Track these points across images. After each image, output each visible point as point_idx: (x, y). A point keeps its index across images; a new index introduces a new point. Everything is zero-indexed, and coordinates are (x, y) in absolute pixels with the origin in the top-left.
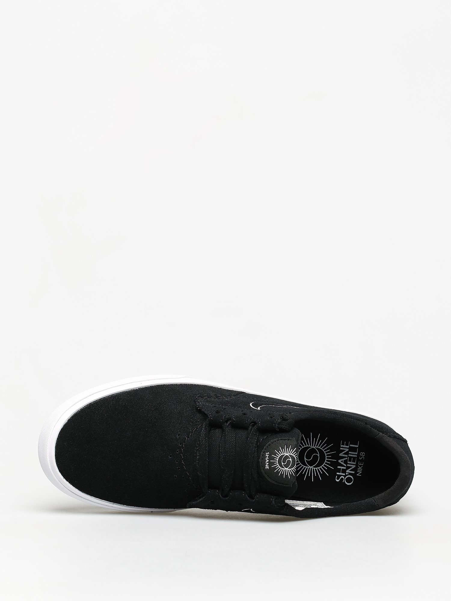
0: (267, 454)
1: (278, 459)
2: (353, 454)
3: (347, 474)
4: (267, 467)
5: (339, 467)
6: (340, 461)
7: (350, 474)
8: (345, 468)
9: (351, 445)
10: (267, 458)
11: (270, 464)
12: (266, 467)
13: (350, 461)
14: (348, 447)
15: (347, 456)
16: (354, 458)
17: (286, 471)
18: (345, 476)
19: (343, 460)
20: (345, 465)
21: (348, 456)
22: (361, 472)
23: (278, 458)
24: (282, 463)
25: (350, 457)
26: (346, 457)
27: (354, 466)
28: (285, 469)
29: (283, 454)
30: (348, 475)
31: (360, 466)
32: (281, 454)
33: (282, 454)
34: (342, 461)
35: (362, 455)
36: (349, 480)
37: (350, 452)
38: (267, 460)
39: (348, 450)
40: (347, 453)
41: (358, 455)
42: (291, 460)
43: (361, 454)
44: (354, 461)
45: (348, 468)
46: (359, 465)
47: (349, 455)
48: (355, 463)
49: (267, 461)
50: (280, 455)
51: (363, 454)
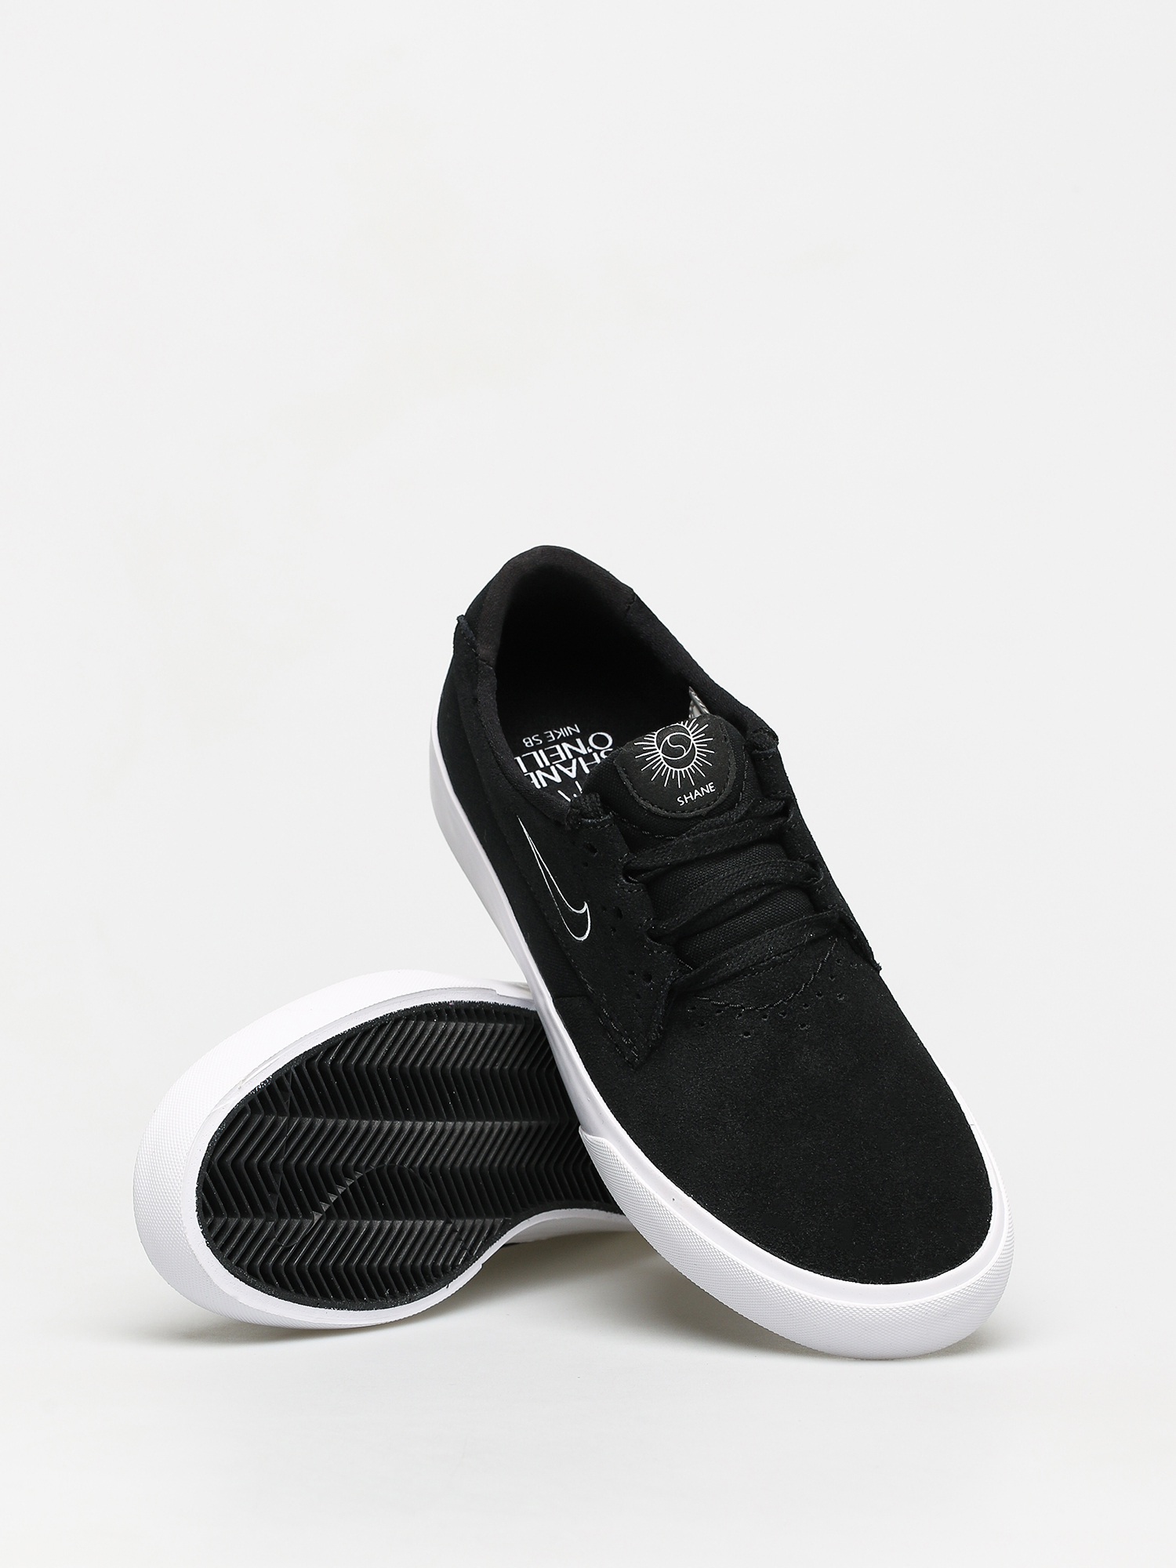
0: (683, 802)
1: (682, 770)
2: (541, 758)
3: (590, 751)
4: (710, 788)
5: (587, 771)
6: (573, 775)
7: (586, 745)
8: (580, 759)
9: (525, 770)
10: (691, 796)
11: (701, 783)
12: (712, 791)
13: (559, 758)
14: (532, 774)
15: (553, 768)
16: (547, 753)
17: (698, 739)
18: (598, 752)
19: (565, 771)
20: (574, 761)
21: (551, 765)
22: (568, 728)
23: (678, 770)
24: (685, 754)
25: (551, 760)
26: (557, 768)
27: (565, 745)
28: (694, 742)
29: (664, 763)
30: (591, 748)
31: (556, 735)
32: (668, 768)
33: (665, 766)
34: (571, 770)
35: (531, 742)
36: (601, 742)
37: (542, 766)
38: (696, 795)
39: (539, 773)
40: (547, 770)
41: (536, 748)
42: (668, 738)
43: (529, 744)
44: (555, 750)
45: (576, 755)
46: (556, 737)
47: (548, 764)
48: (558, 747)
49: (699, 794)
50: (670, 768)
51: (528, 742)
